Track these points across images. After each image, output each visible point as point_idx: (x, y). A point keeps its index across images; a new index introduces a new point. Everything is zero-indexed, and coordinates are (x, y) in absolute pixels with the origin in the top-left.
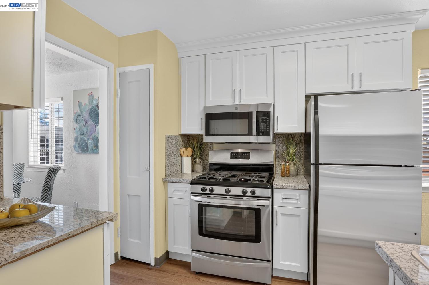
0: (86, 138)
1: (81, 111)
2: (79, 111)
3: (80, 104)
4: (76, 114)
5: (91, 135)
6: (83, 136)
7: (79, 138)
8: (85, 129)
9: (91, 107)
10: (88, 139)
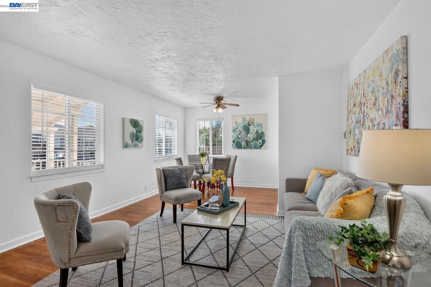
0: (240, 141)
1: (237, 127)
2: (236, 127)
3: (236, 123)
4: (233, 128)
5: (244, 139)
6: (238, 140)
7: (236, 141)
8: (240, 136)
9: (244, 124)
10: (242, 141)
